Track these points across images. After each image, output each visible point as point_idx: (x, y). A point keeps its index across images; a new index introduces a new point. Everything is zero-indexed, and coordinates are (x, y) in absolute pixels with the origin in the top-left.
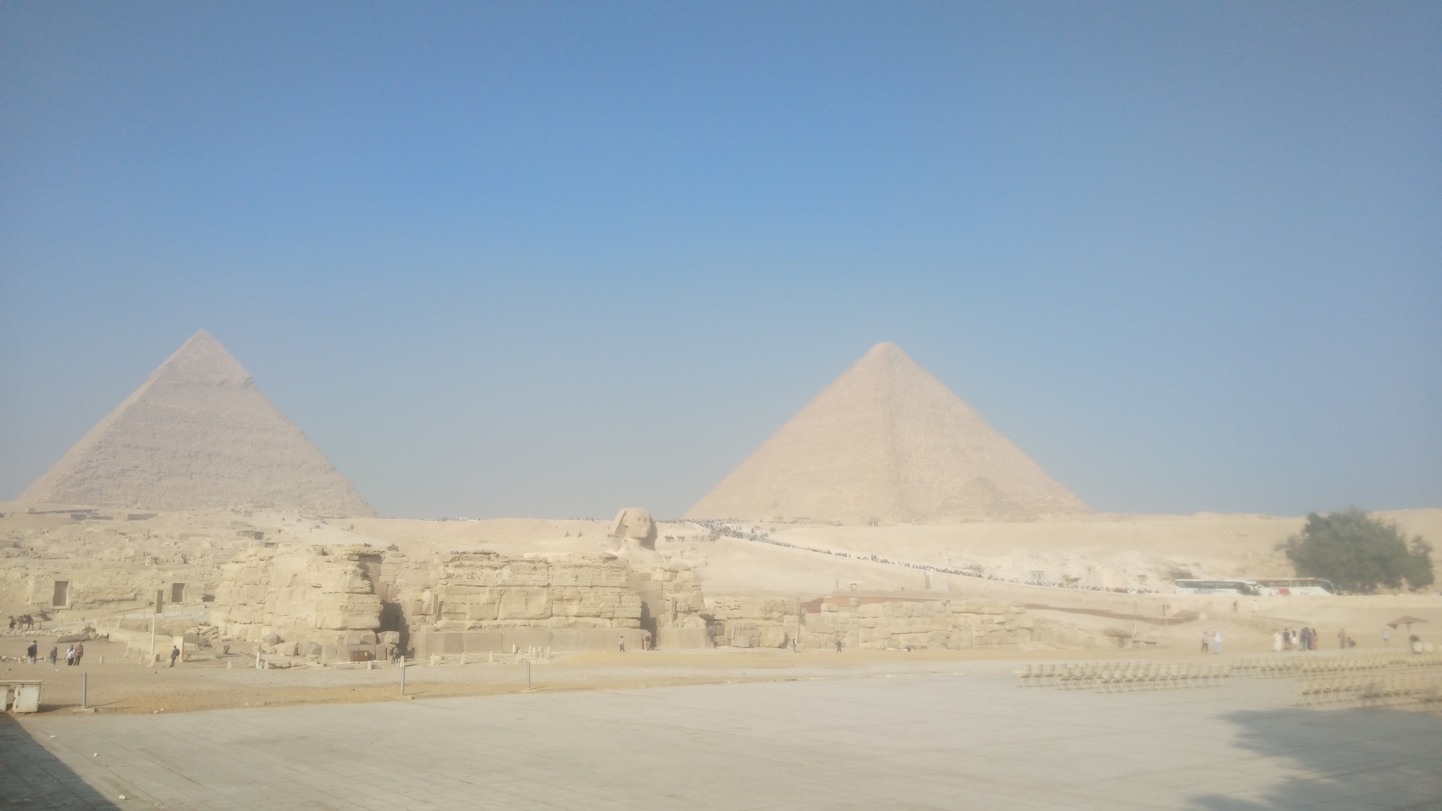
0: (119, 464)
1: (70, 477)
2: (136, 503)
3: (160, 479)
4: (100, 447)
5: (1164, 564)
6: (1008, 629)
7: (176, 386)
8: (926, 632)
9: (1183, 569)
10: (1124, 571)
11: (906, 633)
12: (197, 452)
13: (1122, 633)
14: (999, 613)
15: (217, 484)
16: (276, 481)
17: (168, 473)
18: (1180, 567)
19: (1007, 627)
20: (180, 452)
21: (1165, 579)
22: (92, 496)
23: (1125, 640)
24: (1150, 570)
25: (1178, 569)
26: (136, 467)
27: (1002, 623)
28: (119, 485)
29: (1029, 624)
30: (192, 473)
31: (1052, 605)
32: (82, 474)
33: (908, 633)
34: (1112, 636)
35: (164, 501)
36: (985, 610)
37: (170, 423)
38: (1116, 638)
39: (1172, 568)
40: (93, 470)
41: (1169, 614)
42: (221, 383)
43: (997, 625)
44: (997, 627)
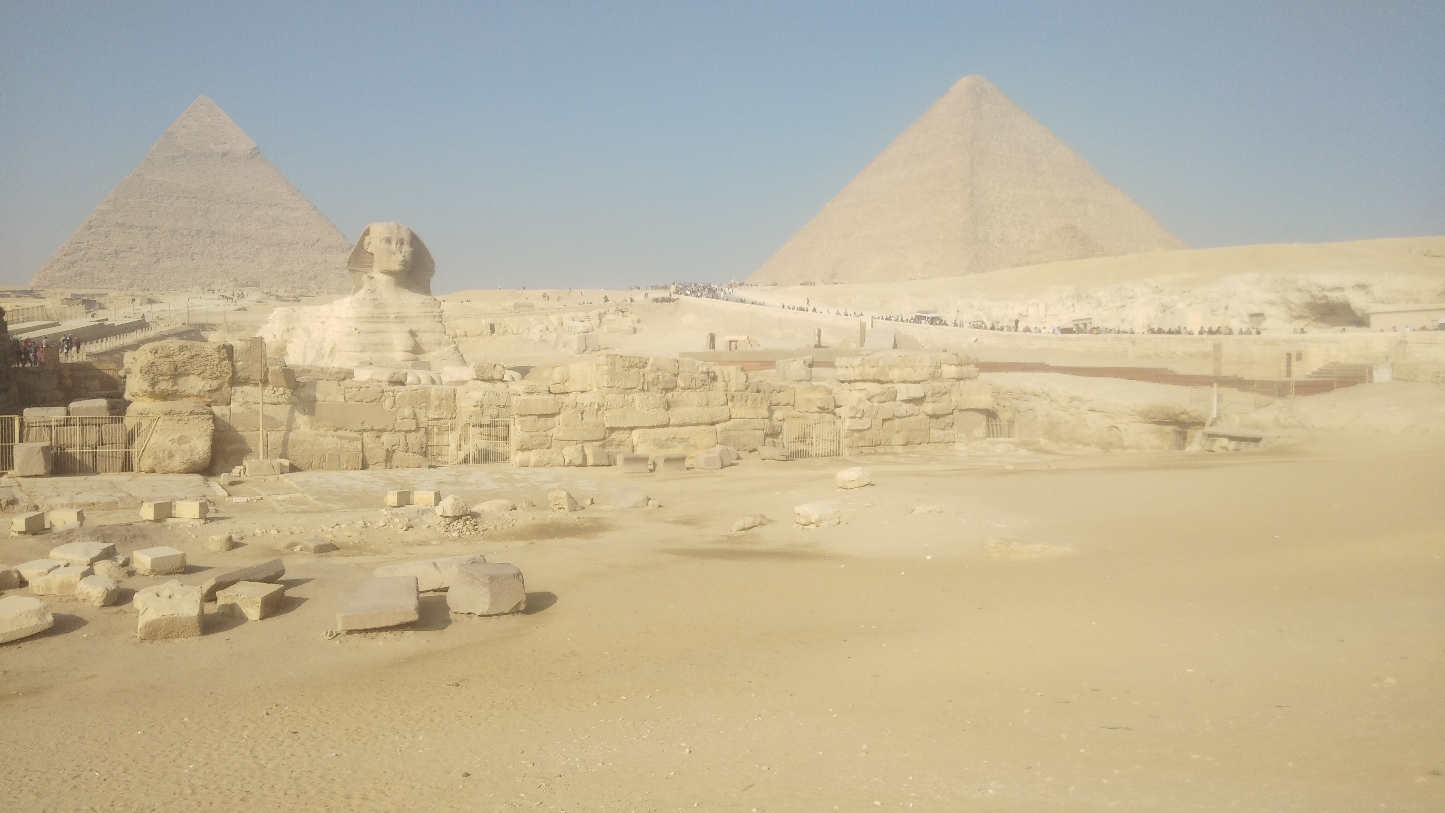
0: (112, 245)
1: (58, 260)
2: (132, 286)
3: (158, 260)
4: (90, 227)
5: (1300, 290)
6: (931, 413)
7: (174, 159)
8: (713, 424)
9: (1335, 296)
10: (1226, 308)
11: (653, 427)
12: (198, 231)
13: (1183, 417)
14: (918, 379)
15: (221, 265)
16: (288, 261)
17: (167, 254)
18: (1328, 294)
19: (928, 407)
20: (179, 230)
21: (1299, 317)
22: (82, 280)
23: (1190, 432)
24: (1272, 303)
25: (1326, 297)
26: (131, 248)
27: (919, 401)
28: (113, 268)
29: (985, 401)
30: (193, 253)
31: (1053, 363)
32: (71, 257)
33: (658, 426)
34: (1160, 423)
35: (163, 284)
36: (895, 374)
37: (168, 199)
38: (1169, 429)
39: (1313, 296)
40: (84, 252)
41: (1300, 372)
42: (224, 155)
43: (905, 406)
44: (905, 408)
